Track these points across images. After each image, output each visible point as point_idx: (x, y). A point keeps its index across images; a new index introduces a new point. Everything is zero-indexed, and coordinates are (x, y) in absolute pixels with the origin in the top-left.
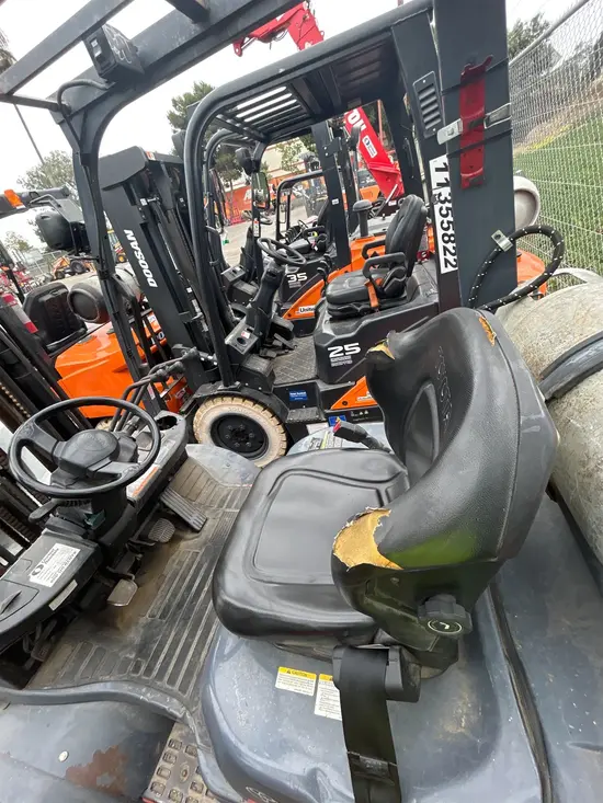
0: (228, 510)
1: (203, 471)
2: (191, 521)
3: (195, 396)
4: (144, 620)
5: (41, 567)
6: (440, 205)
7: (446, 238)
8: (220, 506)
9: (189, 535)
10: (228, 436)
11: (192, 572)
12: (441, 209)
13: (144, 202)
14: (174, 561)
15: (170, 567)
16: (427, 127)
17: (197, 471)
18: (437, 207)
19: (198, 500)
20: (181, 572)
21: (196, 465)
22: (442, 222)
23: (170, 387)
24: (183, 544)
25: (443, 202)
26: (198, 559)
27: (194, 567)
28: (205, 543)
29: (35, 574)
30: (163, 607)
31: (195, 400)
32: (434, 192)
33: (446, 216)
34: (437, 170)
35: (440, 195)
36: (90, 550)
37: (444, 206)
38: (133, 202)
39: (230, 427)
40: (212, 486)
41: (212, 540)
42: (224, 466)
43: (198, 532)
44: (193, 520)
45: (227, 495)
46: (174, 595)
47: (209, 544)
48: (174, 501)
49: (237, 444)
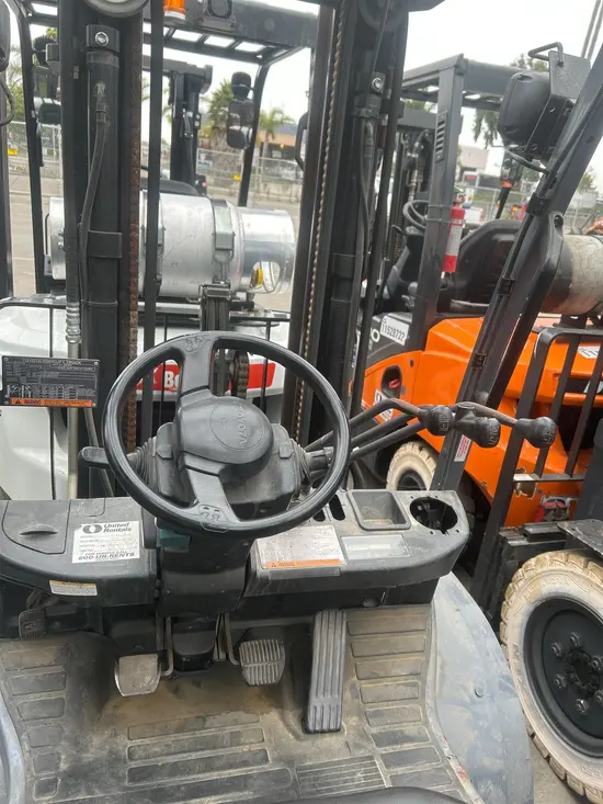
0: (379, 763)
1: (425, 651)
2: (317, 701)
3: (566, 526)
4: (124, 743)
5: (98, 529)
8: (381, 740)
9: (292, 718)
10: (557, 647)
11: (226, 774)
14: (236, 722)
15: (223, 724)
17: (416, 640)
19: (365, 685)
20: (220, 752)
21: (426, 630)
23: (545, 477)
24: (273, 716)
26: (254, 770)
27: (235, 772)
28: (290, 762)
29: (86, 530)
30: (151, 762)
31: (562, 534)
39: (575, 637)
40: (409, 692)
41: (303, 773)
42: (471, 687)
43: (306, 731)
44: (321, 702)
45: (410, 739)
46: (176, 769)
47: (292, 774)
48: (329, 640)
49: (560, 679)
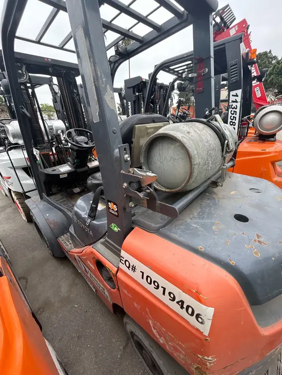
6: (231, 109)
7: (231, 123)
12: (232, 111)
13: (137, 94)
18: (230, 110)
22: (231, 116)
25: (233, 108)
32: (230, 104)
33: (233, 114)
34: (233, 95)
35: (232, 105)
36: (73, 170)
37: (233, 110)
38: (134, 93)
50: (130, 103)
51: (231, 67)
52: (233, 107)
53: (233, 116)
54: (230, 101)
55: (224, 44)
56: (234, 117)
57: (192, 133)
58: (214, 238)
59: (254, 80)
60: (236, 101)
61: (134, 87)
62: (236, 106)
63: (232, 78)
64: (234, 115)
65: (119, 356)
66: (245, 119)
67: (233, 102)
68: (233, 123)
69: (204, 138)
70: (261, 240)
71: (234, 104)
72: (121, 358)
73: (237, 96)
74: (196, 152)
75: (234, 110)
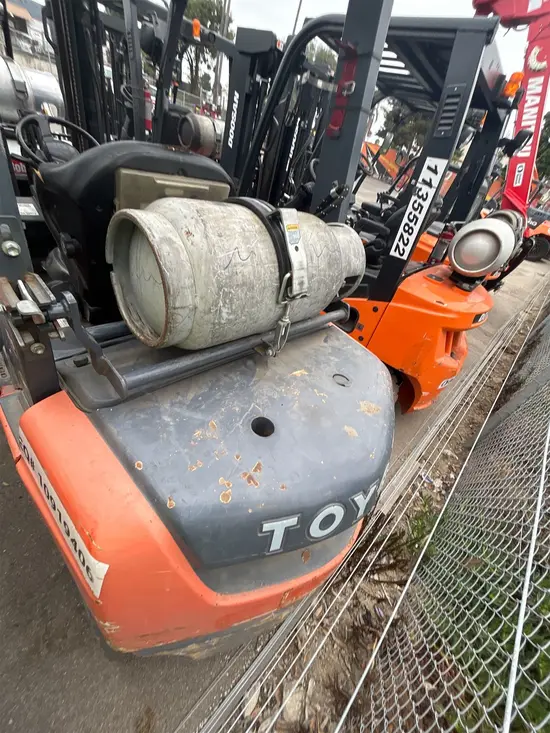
6: (416, 198)
7: (407, 228)
12: (415, 202)
16: (440, 128)
18: (414, 199)
22: (411, 214)
25: (419, 197)
32: (417, 185)
33: (415, 210)
34: (428, 168)
35: (420, 189)
37: (418, 201)
50: (237, 95)
51: (449, 97)
52: (420, 194)
53: (414, 213)
54: (420, 180)
55: (454, 31)
56: (415, 216)
57: (197, 237)
58: (179, 453)
59: (500, 146)
60: (429, 184)
61: (254, 56)
62: (427, 194)
63: (441, 125)
64: (417, 213)
65: (53, 575)
66: (452, 226)
67: (424, 182)
68: (410, 228)
69: (221, 255)
70: (257, 475)
71: (425, 189)
72: (55, 579)
73: (435, 171)
74: (188, 282)
75: (420, 201)
